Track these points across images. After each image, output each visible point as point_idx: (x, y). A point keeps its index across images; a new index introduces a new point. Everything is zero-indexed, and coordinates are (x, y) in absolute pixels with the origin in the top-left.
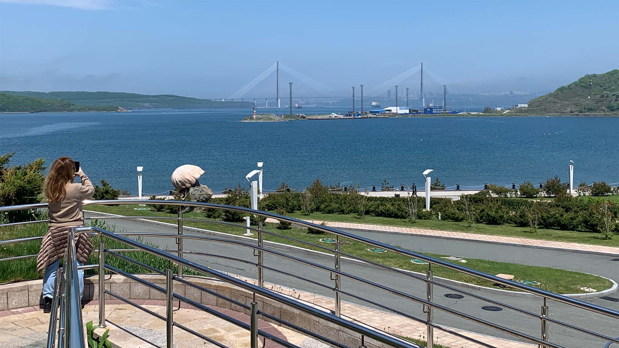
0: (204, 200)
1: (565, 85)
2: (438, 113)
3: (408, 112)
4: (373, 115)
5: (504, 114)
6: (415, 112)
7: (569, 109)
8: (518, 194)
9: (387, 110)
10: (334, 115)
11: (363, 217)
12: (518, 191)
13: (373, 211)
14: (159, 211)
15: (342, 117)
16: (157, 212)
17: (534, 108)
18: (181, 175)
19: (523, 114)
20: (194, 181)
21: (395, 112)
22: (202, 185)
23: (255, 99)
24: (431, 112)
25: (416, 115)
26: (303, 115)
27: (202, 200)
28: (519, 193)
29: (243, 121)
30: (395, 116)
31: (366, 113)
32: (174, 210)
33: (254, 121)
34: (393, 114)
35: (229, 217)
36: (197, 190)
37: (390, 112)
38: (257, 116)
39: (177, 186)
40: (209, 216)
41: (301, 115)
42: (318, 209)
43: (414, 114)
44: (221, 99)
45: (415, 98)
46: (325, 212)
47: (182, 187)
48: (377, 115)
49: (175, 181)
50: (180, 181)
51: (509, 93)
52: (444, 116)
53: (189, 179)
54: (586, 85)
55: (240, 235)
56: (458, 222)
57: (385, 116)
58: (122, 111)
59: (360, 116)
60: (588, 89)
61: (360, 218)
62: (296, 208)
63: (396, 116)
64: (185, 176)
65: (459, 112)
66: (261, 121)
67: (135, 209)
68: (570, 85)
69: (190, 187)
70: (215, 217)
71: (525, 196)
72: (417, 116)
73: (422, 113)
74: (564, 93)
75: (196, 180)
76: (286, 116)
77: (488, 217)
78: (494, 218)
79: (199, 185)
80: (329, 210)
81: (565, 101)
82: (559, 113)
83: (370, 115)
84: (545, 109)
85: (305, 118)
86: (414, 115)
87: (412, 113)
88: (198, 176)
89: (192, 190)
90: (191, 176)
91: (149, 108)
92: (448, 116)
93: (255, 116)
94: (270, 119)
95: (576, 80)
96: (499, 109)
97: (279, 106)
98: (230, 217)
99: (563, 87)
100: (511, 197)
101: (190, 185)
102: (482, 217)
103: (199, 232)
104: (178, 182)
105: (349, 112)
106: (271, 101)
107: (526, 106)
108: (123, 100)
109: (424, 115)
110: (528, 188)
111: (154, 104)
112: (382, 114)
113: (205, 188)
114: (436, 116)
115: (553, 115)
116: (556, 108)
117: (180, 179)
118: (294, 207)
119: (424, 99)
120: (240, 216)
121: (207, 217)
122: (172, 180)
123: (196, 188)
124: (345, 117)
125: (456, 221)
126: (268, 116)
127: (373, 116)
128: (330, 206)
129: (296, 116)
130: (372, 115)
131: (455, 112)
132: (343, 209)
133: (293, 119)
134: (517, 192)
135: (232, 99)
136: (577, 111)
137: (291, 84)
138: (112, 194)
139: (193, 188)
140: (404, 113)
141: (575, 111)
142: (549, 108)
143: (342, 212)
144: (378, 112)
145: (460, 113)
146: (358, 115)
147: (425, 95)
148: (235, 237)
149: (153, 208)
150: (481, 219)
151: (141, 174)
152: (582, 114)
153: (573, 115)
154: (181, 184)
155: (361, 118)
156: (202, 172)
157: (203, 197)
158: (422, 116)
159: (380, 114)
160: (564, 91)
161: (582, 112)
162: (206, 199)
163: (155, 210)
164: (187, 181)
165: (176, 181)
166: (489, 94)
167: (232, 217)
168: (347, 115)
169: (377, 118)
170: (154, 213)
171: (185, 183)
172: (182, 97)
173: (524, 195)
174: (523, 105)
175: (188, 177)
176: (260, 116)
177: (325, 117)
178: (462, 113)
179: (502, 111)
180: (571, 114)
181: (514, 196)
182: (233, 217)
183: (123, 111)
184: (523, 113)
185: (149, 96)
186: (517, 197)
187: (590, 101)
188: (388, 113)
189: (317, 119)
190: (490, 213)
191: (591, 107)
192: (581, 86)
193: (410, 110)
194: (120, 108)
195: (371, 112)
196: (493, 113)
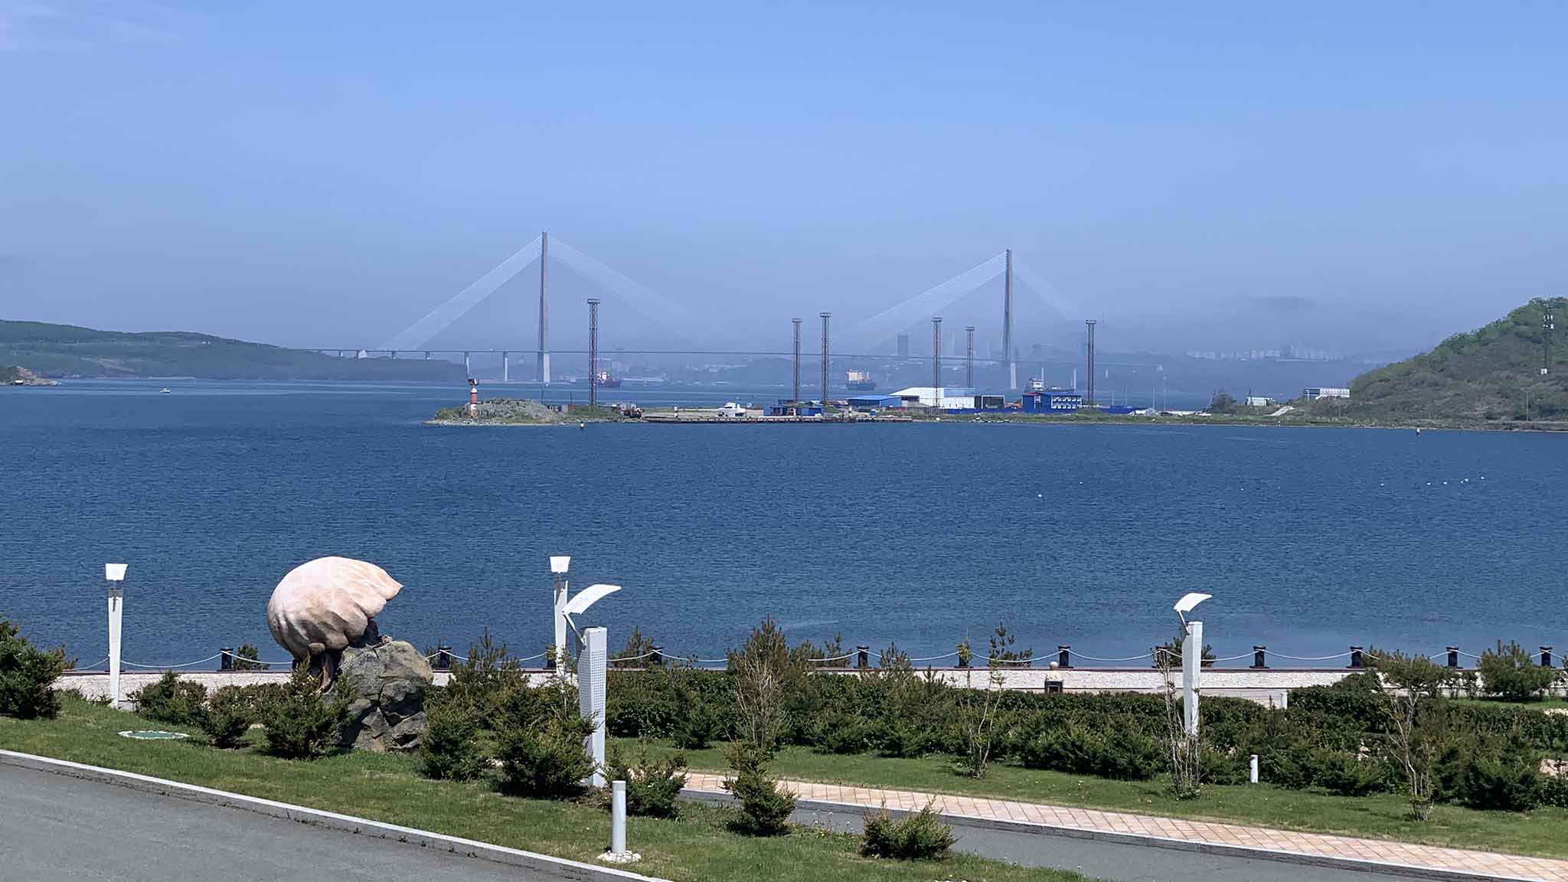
0: (400, 698)
1: (1470, 328)
2: (1067, 411)
3: (973, 406)
4: (860, 411)
5: (1278, 418)
6: (996, 407)
7: (1481, 409)
8: (1476, 688)
9: (904, 398)
10: (733, 409)
11: (981, 771)
12: (1477, 674)
13: (1015, 748)
14: (223, 743)
15: (759, 415)
16: (217, 751)
17: (1368, 400)
18: (310, 597)
19: (1337, 420)
20: (360, 625)
21: (931, 403)
22: (389, 638)
23: (466, 353)
24: (1045, 406)
25: (1000, 414)
26: (632, 406)
27: (390, 698)
28: (1480, 683)
29: (434, 422)
30: (930, 417)
31: (838, 406)
32: (290, 742)
33: (473, 423)
34: (926, 409)
35: (524, 775)
36: (369, 658)
37: (916, 404)
38: (480, 407)
39: (289, 641)
40: (434, 772)
41: (624, 406)
42: (799, 738)
43: (990, 410)
44: (358, 351)
45: (986, 363)
46: (830, 747)
47: (314, 645)
48: (873, 413)
49: (283, 623)
50: (304, 624)
51: (1278, 355)
52: (1087, 419)
53: (336, 611)
54: (1534, 333)
55: (585, 862)
56: (1355, 795)
57: (900, 416)
58: (29, 382)
59: (818, 416)
60: (1539, 346)
61: (970, 775)
62: (715, 731)
63: (935, 418)
64: (324, 600)
65: (1134, 409)
66: (494, 423)
67: (125, 734)
68: (1483, 331)
69: (344, 649)
70: (459, 776)
71: (1501, 694)
72: (1001, 419)
73: (1018, 409)
74: (1465, 356)
75: (369, 618)
76: (577, 410)
77: (1476, 779)
78: (1500, 783)
79: (380, 639)
80: (844, 740)
81: (1468, 381)
82: (1450, 420)
83: (852, 413)
84: (1406, 406)
85: (639, 417)
86: (990, 414)
87: (985, 410)
88: (374, 603)
89: (349, 658)
90: (351, 602)
91: (116, 373)
92: (1100, 419)
93: (473, 407)
94: (523, 417)
95: (1502, 314)
96: (1259, 401)
97: (547, 379)
98: (530, 778)
99: (1463, 337)
100: (1452, 698)
101: (345, 637)
102: (1447, 782)
103: (403, 840)
104: (297, 628)
105: (780, 402)
106: (521, 361)
107: (1345, 393)
108: (33, 348)
109: (1024, 415)
110: (1513, 665)
111: (135, 360)
112: (888, 408)
113: (404, 651)
114: (1061, 419)
115: (1433, 425)
116: (1438, 403)
117: (304, 615)
118: (708, 725)
119: (1013, 365)
120: (568, 775)
121: (425, 773)
122: (271, 616)
123: (367, 651)
124: (771, 418)
125: (1346, 794)
126: (517, 408)
127: (861, 415)
128: (847, 724)
129: (609, 410)
130: (856, 413)
131: (1120, 410)
132: (899, 738)
133: (601, 420)
134: (1475, 679)
135: (393, 352)
136: (1505, 413)
137: (593, 304)
138: (29, 670)
139: (356, 650)
140: (960, 407)
141: (1501, 414)
142: (1416, 402)
143: (895, 749)
144: (875, 403)
145: (1138, 412)
146: (813, 411)
147: (1017, 354)
148: (566, 868)
149: (199, 733)
150: (1446, 788)
151: (121, 592)
152: (1523, 422)
153: (1497, 426)
154: (308, 634)
155: (821, 421)
156: (392, 587)
157: (397, 689)
158: (1018, 418)
159: (884, 409)
160: (1465, 350)
161: (1522, 418)
162: (407, 695)
163: (206, 738)
164: (330, 621)
165: (289, 624)
166: (1218, 355)
167: (537, 777)
168: (776, 411)
169: (873, 421)
170: (206, 754)
171: (323, 629)
172: (228, 342)
173: (1497, 690)
174: (1334, 392)
175: (335, 606)
176: (491, 408)
177: (705, 415)
178: (1143, 412)
179: (1270, 408)
180: (1490, 422)
181: (1462, 693)
182: (540, 778)
183: (31, 381)
184: (1337, 415)
185: (120, 336)
186: (1472, 699)
187: (1548, 383)
188: (908, 408)
189: (678, 422)
190: (1482, 763)
191: (1549, 401)
192: (1516, 334)
193: (977, 399)
194: (23, 371)
195: (852, 403)
196: (1240, 414)
